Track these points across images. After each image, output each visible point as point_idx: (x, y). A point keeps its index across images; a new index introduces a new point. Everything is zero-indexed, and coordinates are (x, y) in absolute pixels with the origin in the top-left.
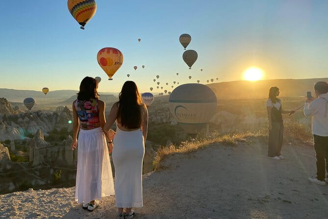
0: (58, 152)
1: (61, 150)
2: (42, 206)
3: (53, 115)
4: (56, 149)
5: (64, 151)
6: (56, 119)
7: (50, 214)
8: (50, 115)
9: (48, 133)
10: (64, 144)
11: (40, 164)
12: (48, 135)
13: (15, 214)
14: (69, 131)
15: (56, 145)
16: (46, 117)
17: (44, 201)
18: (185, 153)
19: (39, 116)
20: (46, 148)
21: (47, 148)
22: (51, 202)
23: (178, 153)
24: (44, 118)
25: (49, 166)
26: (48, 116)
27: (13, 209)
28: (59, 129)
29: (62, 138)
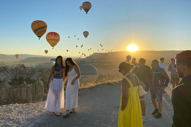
0: (17, 91)
1: (19, 90)
2: (24, 109)
3: (15, 69)
4: (15, 90)
5: (21, 91)
6: (17, 71)
7: (28, 111)
8: (13, 69)
9: (11, 80)
10: (21, 87)
11: (5, 99)
12: (11, 81)
13: (13, 111)
14: (24, 79)
15: (16, 87)
16: (10, 71)
17: (24, 107)
18: (89, 88)
19: (5, 69)
20: (9, 89)
21: (11, 89)
22: (27, 107)
23: (86, 88)
24: (9, 71)
25: (11, 100)
26: (11, 70)
27: (11, 109)
28: (18, 78)
29: (20, 83)
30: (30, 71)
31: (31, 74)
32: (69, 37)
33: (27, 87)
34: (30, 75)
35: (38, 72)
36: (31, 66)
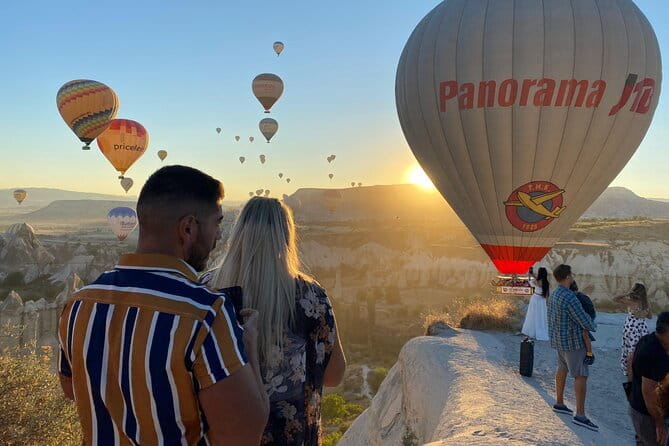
30: (53, 251)
31: (57, 262)
32: (219, 130)
33: (23, 314)
34: (53, 266)
35: (83, 254)
36: (63, 232)
